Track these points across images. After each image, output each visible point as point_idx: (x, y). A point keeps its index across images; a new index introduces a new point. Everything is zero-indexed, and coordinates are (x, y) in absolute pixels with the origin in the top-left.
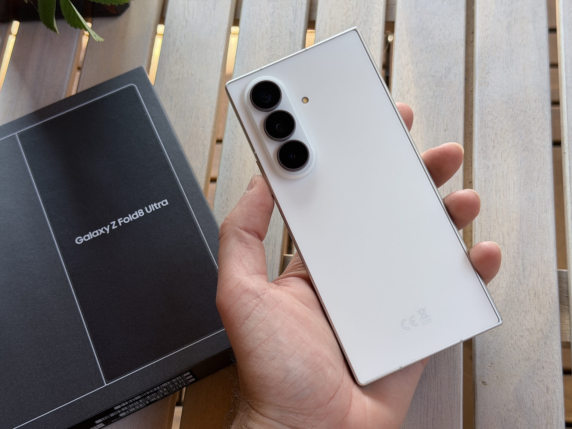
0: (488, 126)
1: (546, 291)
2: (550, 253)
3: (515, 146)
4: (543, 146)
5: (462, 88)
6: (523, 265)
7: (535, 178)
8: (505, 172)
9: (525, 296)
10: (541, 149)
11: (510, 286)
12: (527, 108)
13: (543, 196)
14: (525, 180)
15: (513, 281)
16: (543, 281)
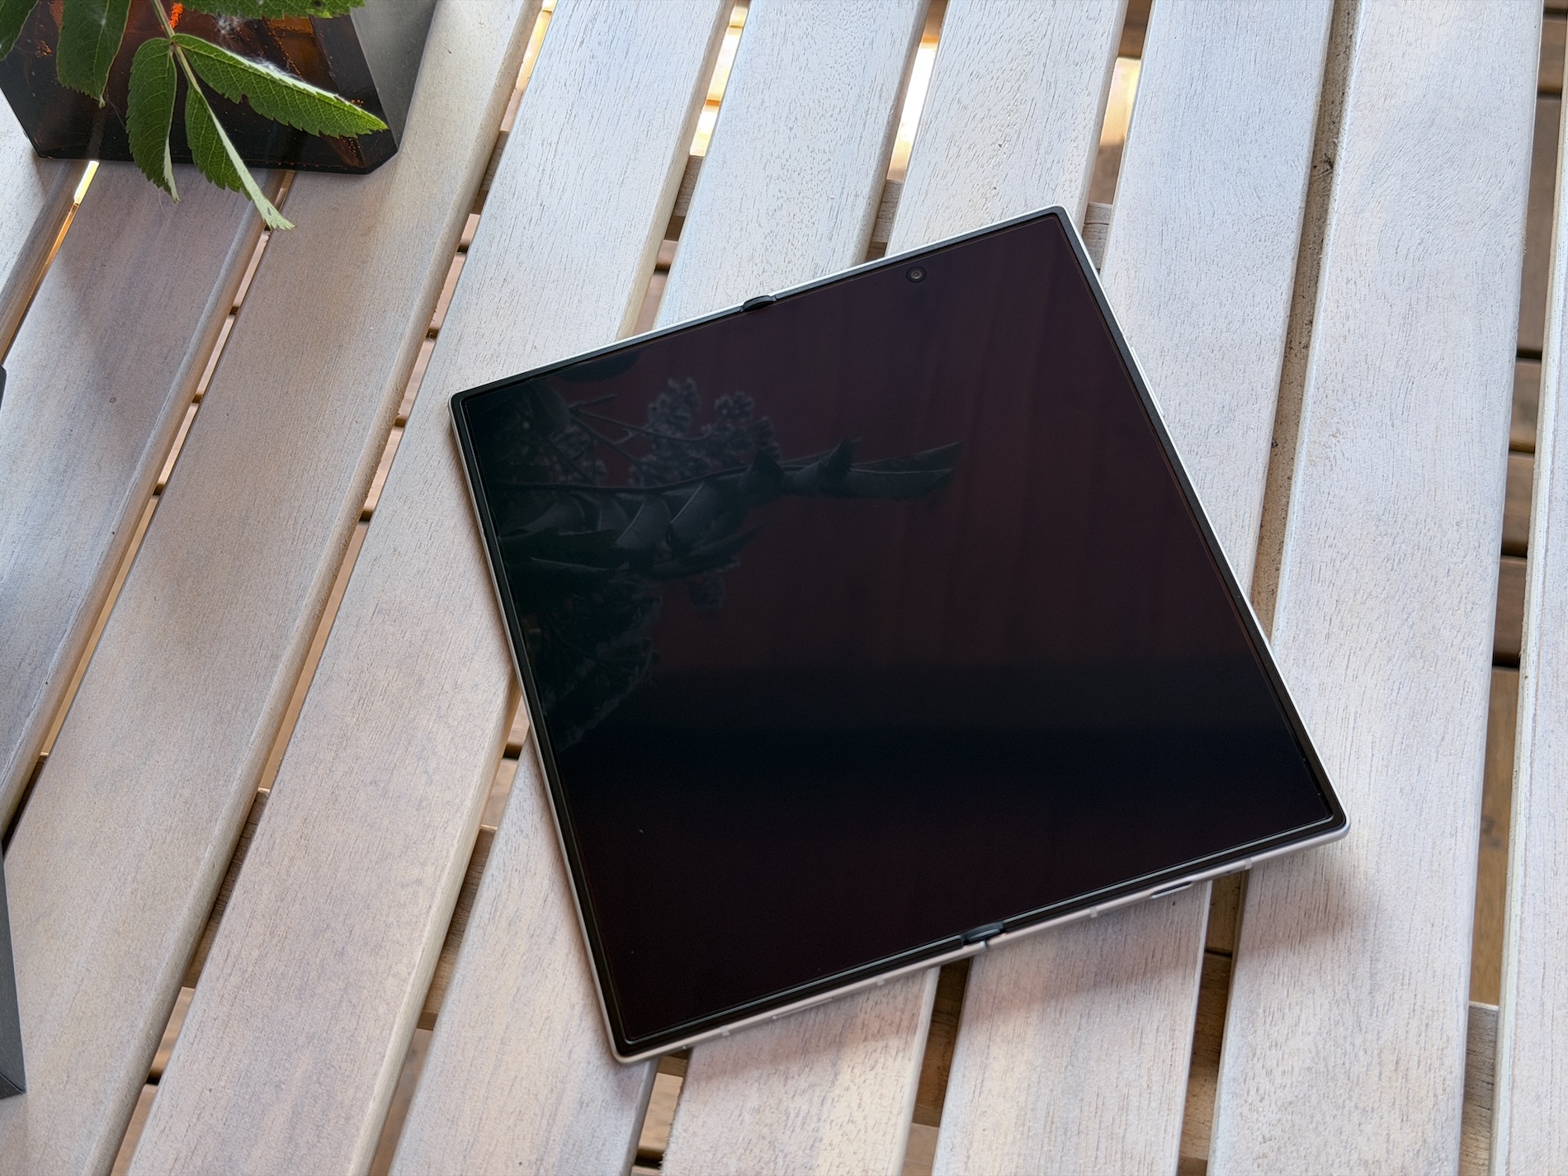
0: (1321, 576)
1: (1431, 1059)
2: (1452, 951)
3: (1388, 642)
4: (1466, 650)
5: (1261, 467)
6: (1372, 976)
7: (1434, 735)
8: (1352, 709)
9: (1369, 1065)
10: (1461, 656)
11: (1329, 1033)
12: (1435, 542)
13: (1452, 789)
14: (1405, 736)
15: (1339, 1018)
16: (1423, 1028)
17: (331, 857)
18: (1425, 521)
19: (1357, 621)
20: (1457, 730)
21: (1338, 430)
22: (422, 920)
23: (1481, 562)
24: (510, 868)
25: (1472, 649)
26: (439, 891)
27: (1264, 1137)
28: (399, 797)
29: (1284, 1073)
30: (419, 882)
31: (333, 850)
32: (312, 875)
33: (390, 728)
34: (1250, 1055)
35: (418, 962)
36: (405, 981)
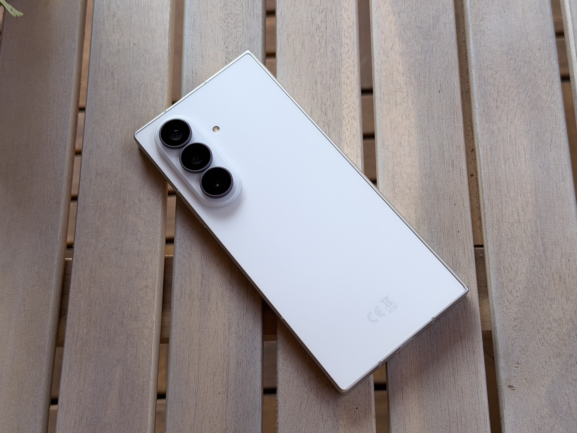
0: (489, 82)
1: (573, 273)
3: (521, 105)
4: (553, 102)
5: (454, 40)
6: (543, 245)
7: (548, 141)
8: (513, 136)
9: (549, 281)
10: (552, 105)
11: (531, 271)
12: (532, 59)
13: (559, 162)
14: (536, 143)
15: (534, 264)
16: (567, 261)
17: (106, 283)
18: (526, 51)
19: (507, 99)
20: (556, 137)
21: (483, 18)
22: (152, 302)
23: (552, 64)
24: (184, 273)
25: (555, 101)
26: (156, 289)
27: (514, 319)
28: (128, 253)
29: (516, 291)
30: (147, 286)
31: (106, 281)
32: (100, 293)
33: (117, 224)
34: (502, 286)
35: (155, 320)
36: (152, 329)
